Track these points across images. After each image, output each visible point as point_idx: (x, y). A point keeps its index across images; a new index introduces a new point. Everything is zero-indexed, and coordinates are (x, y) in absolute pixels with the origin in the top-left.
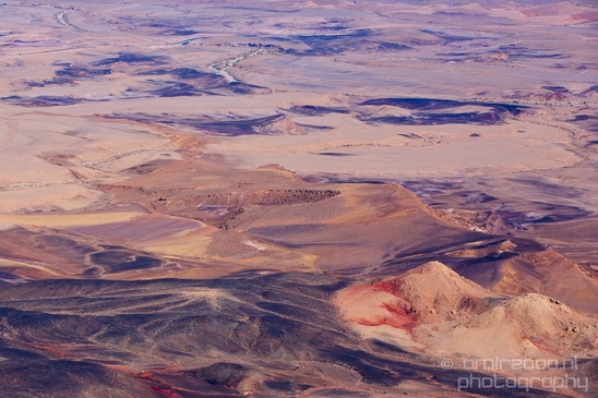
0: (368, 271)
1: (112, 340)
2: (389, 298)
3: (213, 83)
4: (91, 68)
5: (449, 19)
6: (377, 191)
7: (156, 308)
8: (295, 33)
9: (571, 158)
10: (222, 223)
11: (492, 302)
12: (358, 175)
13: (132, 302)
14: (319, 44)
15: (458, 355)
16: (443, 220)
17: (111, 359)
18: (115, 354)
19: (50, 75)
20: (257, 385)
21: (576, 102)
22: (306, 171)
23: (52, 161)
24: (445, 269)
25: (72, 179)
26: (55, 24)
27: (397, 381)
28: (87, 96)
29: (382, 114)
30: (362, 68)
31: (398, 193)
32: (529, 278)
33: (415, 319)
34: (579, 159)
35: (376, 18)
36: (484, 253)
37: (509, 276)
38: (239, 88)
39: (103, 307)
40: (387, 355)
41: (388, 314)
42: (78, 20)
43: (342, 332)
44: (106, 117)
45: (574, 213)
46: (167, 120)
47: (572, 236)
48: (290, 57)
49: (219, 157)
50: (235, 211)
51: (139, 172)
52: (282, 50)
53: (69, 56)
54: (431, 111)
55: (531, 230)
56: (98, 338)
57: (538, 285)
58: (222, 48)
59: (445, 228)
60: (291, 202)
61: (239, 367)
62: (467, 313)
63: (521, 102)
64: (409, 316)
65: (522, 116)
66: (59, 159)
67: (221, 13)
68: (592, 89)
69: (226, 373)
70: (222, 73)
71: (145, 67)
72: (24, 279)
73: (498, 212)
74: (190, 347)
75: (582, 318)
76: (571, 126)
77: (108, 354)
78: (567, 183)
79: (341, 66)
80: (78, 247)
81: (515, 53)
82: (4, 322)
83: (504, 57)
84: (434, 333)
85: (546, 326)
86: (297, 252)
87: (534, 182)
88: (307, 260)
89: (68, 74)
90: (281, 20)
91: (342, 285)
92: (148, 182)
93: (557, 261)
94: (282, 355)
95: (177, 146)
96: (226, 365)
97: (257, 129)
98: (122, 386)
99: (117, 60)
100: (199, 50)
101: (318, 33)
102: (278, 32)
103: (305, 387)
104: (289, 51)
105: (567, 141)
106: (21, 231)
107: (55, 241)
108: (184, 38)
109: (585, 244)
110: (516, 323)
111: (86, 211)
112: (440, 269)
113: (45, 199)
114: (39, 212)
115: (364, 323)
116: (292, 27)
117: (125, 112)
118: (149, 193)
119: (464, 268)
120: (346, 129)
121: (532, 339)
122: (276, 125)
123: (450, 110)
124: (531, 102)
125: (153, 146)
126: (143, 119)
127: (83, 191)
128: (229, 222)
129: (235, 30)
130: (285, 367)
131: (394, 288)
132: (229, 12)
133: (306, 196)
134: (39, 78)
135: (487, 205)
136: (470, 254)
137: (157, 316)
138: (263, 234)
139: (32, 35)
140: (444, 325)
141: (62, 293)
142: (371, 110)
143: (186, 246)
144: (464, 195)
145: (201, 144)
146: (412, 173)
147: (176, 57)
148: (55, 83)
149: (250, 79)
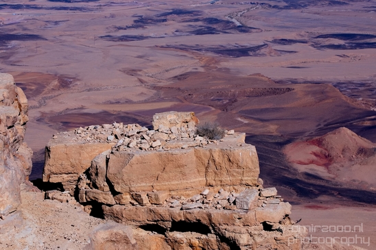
0: (307, 134)
2: (316, 149)
3: (227, 26)
4: (155, 18)
6: (317, 88)
10: (224, 108)
12: (309, 79)
15: (354, 181)
16: (354, 104)
19: (130, 22)
22: (278, 78)
23: (128, 73)
24: (349, 131)
25: (139, 84)
27: (317, 195)
28: (152, 35)
29: (327, 43)
30: (318, 16)
31: (328, 89)
33: (331, 160)
38: (243, 29)
40: (313, 181)
41: (314, 157)
43: (287, 168)
44: (162, 47)
46: (198, 49)
48: (275, 10)
49: (227, 70)
50: (233, 100)
51: (179, 79)
52: (270, 6)
53: (142, 11)
54: (356, 41)
58: (234, 6)
59: (354, 108)
60: (266, 95)
62: (361, 157)
64: (327, 159)
66: (132, 72)
70: (234, 20)
71: (187, 17)
79: (304, 15)
80: (139, 122)
84: (341, 168)
86: (267, 124)
88: (272, 128)
89: (141, 22)
91: (288, 142)
92: (183, 85)
95: (203, 63)
97: (251, 53)
99: (171, 13)
100: (220, 6)
104: (275, 7)
106: (106, 113)
107: (126, 119)
111: (146, 102)
112: (346, 132)
113: (122, 95)
114: (118, 103)
115: (301, 163)
117: (174, 44)
118: (183, 91)
119: (362, 132)
120: (305, 53)
122: (263, 51)
123: (368, 41)
125: (189, 64)
126: (184, 48)
127: (144, 90)
128: (229, 107)
131: (319, 143)
133: (275, 92)
134: (124, 24)
136: (368, 124)
138: (247, 114)
140: (347, 163)
142: (320, 42)
144: (371, 90)
145: (217, 62)
146: (342, 78)
147: (206, 11)
148: (132, 27)
149: (250, 23)
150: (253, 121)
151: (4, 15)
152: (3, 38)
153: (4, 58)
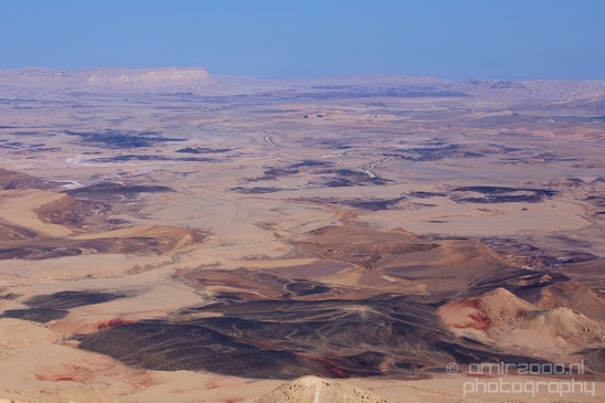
0: (459, 294)
1: (300, 337)
2: (473, 311)
3: (361, 178)
4: (286, 169)
5: (507, 137)
6: (464, 244)
7: (328, 318)
8: (412, 147)
9: (585, 223)
10: (368, 265)
11: (537, 313)
12: (452, 234)
13: (312, 314)
14: (427, 154)
15: (516, 346)
16: (505, 262)
17: (300, 349)
18: (302, 346)
19: (261, 174)
20: (390, 365)
21: (588, 188)
22: (420, 233)
23: (262, 227)
24: (507, 292)
25: (274, 238)
26: (264, 142)
27: (478, 362)
28: (284, 187)
29: (467, 196)
30: (454, 168)
31: (477, 246)
32: (559, 298)
33: (489, 324)
34: (590, 224)
35: (462, 137)
36: (532, 282)
37: (547, 296)
38: (378, 181)
39: (294, 317)
40: (471, 347)
41: (471, 320)
42: (278, 140)
43: (444, 332)
44: (296, 199)
45: (587, 257)
46: (333, 202)
47: (587, 271)
48: (409, 161)
49: (366, 224)
50: (376, 257)
51: (317, 234)
52: (404, 157)
53: (272, 162)
54: (496, 194)
55: (561, 268)
56: (292, 336)
57: (565, 302)
58: (367, 157)
59: (507, 267)
60: (410, 251)
61: (379, 354)
62: (521, 320)
63: (553, 188)
64: (485, 322)
65: (554, 197)
66: (267, 226)
67: (365, 135)
68: (598, 180)
69: (371, 358)
70: (367, 172)
71: (319, 169)
72: (245, 300)
73: (540, 257)
74: (348, 342)
75: (594, 323)
76: (585, 203)
77: (298, 346)
78: (583, 239)
79: (440, 167)
80: (279, 281)
81: (549, 158)
82: (234, 326)
83: (542, 160)
84: (501, 333)
85: (571, 328)
86: (415, 282)
87: (562, 238)
88: (421, 288)
89: (272, 173)
90: (403, 139)
91: (443, 303)
92: (321, 240)
93: (577, 287)
94: (406, 347)
95: (340, 217)
96: (371, 353)
97: (389, 207)
98: (306, 366)
99: (302, 165)
100: (353, 158)
101: (426, 147)
102: (401, 147)
103: (421, 367)
104: (408, 158)
105: (583, 213)
106: (244, 270)
107: (265, 276)
108: (343, 151)
109: (595, 276)
110: (552, 326)
111: (284, 258)
112: (504, 293)
113: (259, 251)
114: (254, 259)
115: (457, 326)
116: (410, 143)
117: (307, 197)
118: (322, 247)
119: (519, 292)
120: (445, 206)
121: (562, 336)
122: (401, 204)
123: (509, 194)
124: (560, 188)
125: (325, 218)
126: (318, 201)
127: (282, 245)
128: (372, 264)
129: (375, 145)
130: (408, 354)
131: (476, 305)
132: (371, 134)
133: (420, 248)
134: (254, 176)
135: (533, 253)
136: (523, 283)
137: (328, 323)
138: (393, 272)
139: (250, 149)
140: (507, 327)
141: (269, 309)
142: (460, 194)
143: (346, 279)
144: (518, 246)
145: (354, 216)
146: (486, 234)
147: (339, 162)
148: (264, 178)
149: (384, 175)
150: (400, 280)
151: (131, 167)
152: (132, 190)
153: (134, 210)
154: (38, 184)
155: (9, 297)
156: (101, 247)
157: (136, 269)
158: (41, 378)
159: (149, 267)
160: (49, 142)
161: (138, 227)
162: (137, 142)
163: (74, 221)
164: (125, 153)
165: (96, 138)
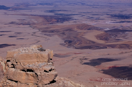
151: (124, 24)
152: (124, 31)
153: (124, 37)
154: (97, 29)
155: (86, 59)
156: (113, 46)
157: (122, 53)
158: (91, 80)
159: (126, 53)
160: (101, 17)
161: (124, 41)
162: (127, 17)
163: (106, 39)
164: (123, 20)
165: (115, 16)
